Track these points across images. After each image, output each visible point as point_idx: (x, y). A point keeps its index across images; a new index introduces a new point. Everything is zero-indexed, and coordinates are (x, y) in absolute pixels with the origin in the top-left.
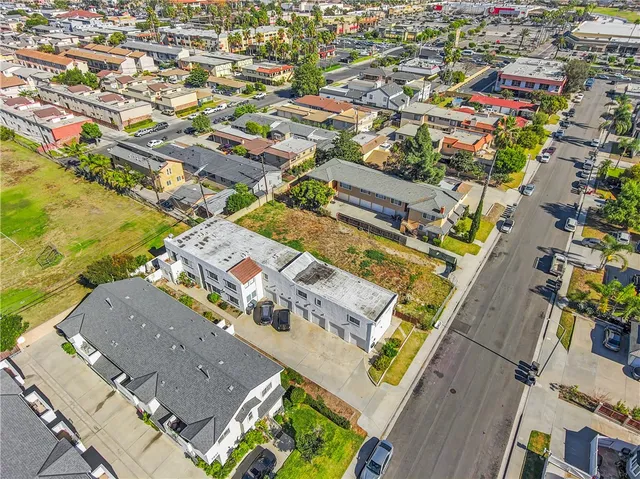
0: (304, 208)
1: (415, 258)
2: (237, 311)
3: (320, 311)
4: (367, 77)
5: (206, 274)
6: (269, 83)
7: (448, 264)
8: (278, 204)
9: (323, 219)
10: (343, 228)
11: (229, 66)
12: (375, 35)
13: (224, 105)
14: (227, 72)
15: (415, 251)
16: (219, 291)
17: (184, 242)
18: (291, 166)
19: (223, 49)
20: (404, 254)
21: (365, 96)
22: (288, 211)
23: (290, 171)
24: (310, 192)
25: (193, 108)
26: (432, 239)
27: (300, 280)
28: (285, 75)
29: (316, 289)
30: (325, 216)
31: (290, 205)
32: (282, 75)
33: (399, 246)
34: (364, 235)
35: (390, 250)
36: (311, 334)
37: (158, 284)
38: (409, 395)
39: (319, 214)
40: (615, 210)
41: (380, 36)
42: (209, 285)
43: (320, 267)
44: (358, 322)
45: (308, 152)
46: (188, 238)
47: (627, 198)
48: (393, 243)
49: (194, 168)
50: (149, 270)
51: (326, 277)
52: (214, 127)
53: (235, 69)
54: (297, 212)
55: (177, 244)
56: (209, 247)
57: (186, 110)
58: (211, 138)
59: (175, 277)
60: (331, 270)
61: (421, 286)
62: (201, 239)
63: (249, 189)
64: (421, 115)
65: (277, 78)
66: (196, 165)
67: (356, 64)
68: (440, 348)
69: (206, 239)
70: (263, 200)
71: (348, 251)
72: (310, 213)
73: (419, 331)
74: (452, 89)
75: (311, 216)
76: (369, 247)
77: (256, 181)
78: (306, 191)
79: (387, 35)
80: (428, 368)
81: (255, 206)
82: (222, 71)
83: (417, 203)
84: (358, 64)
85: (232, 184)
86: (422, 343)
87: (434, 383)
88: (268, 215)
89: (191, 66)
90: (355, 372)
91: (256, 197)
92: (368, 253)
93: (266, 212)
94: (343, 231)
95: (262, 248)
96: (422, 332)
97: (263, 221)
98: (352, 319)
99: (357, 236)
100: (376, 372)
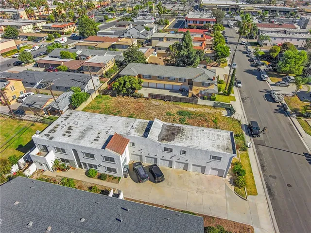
0: (124, 95)
1: (207, 110)
2: (115, 178)
3: (183, 158)
4: (120, 26)
5: (81, 156)
6: (62, 33)
7: (227, 109)
8: (104, 97)
9: (139, 100)
10: (154, 102)
11: (31, 26)
12: (111, 9)
13: (37, 47)
14: (31, 30)
15: (205, 106)
16: (95, 166)
17: (51, 135)
18: (104, 72)
19: (23, 18)
20: (200, 109)
21: (126, 33)
22: (113, 99)
23: (104, 75)
24: (128, 83)
25: (14, 51)
26: (210, 97)
27: (163, 139)
28: (70, 28)
29: (177, 143)
30: (140, 97)
31: (113, 95)
32: (69, 28)
33: (194, 105)
34: (171, 104)
35: (191, 108)
36: (180, 178)
37: (35, 176)
38: (269, 199)
39: (136, 97)
40: (285, 65)
41: (114, 10)
42: (85, 164)
43: (170, 127)
44: (220, 159)
45: (111, 62)
46: (53, 131)
47: (289, 58)
48: (189, 104)
49: (31, 84)
50: (22, 166)
51: (178, 132)
52: (35, 59)
53: (35, 28)
54: (120, 99)
55: (45, 138)
56: (75, 133)
57: (9, 52)
58: (36, 66)
59: (51, 165)
60: (179, 127)
61: (222, 125)
62: (66, 129)
63: (82, 89)
64: (163, 38)
65: (66, 30)
66: (33, 82)
67: (108, 22)
68: (260, 160)
69: (70, 128)
70: (94, 95)
71: (167, 115)
72: (129, 98)
73: (242, 152)
74: (166, 28)
75: (130, 99)
76: (177, 110)
77: (85, 83)
78: (125, 84)
79: (118, 9)
80: (264, 175)
81: (90, 100)
82: (27, 29)
83: (196, 78)
84: (109, 22)
85: (67, 89)
86: (249, 160)
87: (274, 184)
88: (101, 105)
89: (3, 28)
90: (228, 195)
91: (89, 94)
92: (179, 113)
93: (99, 103)
94: (156, 104)
95: (119, 124)
96: (244, 152)
97: (99, 109)
98: (214, 158)
99: (166, 105)
100: (240, 190)
